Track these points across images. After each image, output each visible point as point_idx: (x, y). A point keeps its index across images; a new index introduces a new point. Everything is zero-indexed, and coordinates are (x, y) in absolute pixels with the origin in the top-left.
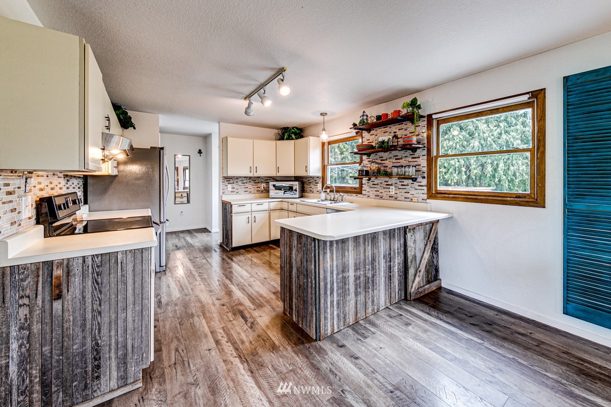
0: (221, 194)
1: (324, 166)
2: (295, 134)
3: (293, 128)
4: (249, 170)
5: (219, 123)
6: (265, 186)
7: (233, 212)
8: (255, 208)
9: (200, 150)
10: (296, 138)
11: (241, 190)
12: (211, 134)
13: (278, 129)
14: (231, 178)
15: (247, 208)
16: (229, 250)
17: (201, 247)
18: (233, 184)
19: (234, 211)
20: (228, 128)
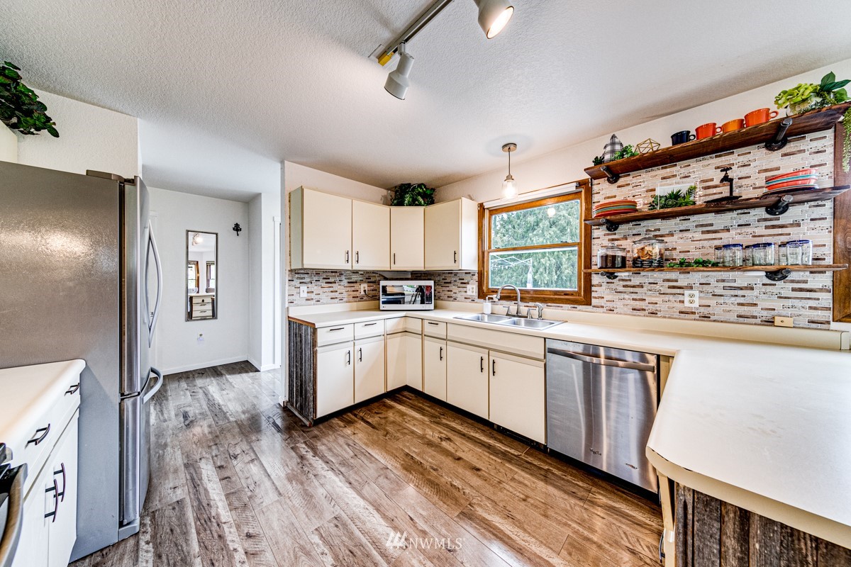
0: (287, 305)
1: (483, 253)
2: (424, 196)
3: (420, 186)
4: (344, 257)
5: (282, 162)
6: (366, 289)
7: (319, 344)
8: (361, 331)
9: (237, 225)
10: (425, 203)
11: (325, 297)
12: (260, 194)
13: (388, 189)
14: (307, 272)
15: (346, 334)
16: (307, 423)
17: (243, 416)
18: (310, 285)
19: (320, 341)
20: (300, 174)
